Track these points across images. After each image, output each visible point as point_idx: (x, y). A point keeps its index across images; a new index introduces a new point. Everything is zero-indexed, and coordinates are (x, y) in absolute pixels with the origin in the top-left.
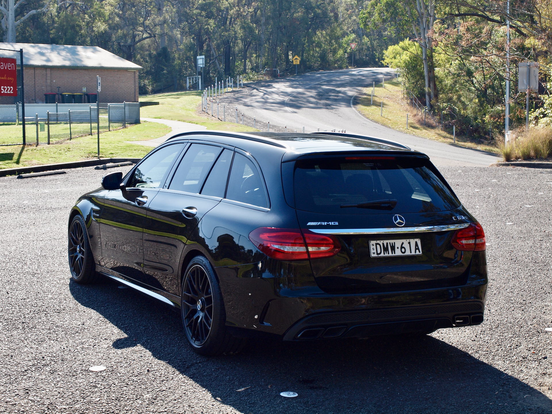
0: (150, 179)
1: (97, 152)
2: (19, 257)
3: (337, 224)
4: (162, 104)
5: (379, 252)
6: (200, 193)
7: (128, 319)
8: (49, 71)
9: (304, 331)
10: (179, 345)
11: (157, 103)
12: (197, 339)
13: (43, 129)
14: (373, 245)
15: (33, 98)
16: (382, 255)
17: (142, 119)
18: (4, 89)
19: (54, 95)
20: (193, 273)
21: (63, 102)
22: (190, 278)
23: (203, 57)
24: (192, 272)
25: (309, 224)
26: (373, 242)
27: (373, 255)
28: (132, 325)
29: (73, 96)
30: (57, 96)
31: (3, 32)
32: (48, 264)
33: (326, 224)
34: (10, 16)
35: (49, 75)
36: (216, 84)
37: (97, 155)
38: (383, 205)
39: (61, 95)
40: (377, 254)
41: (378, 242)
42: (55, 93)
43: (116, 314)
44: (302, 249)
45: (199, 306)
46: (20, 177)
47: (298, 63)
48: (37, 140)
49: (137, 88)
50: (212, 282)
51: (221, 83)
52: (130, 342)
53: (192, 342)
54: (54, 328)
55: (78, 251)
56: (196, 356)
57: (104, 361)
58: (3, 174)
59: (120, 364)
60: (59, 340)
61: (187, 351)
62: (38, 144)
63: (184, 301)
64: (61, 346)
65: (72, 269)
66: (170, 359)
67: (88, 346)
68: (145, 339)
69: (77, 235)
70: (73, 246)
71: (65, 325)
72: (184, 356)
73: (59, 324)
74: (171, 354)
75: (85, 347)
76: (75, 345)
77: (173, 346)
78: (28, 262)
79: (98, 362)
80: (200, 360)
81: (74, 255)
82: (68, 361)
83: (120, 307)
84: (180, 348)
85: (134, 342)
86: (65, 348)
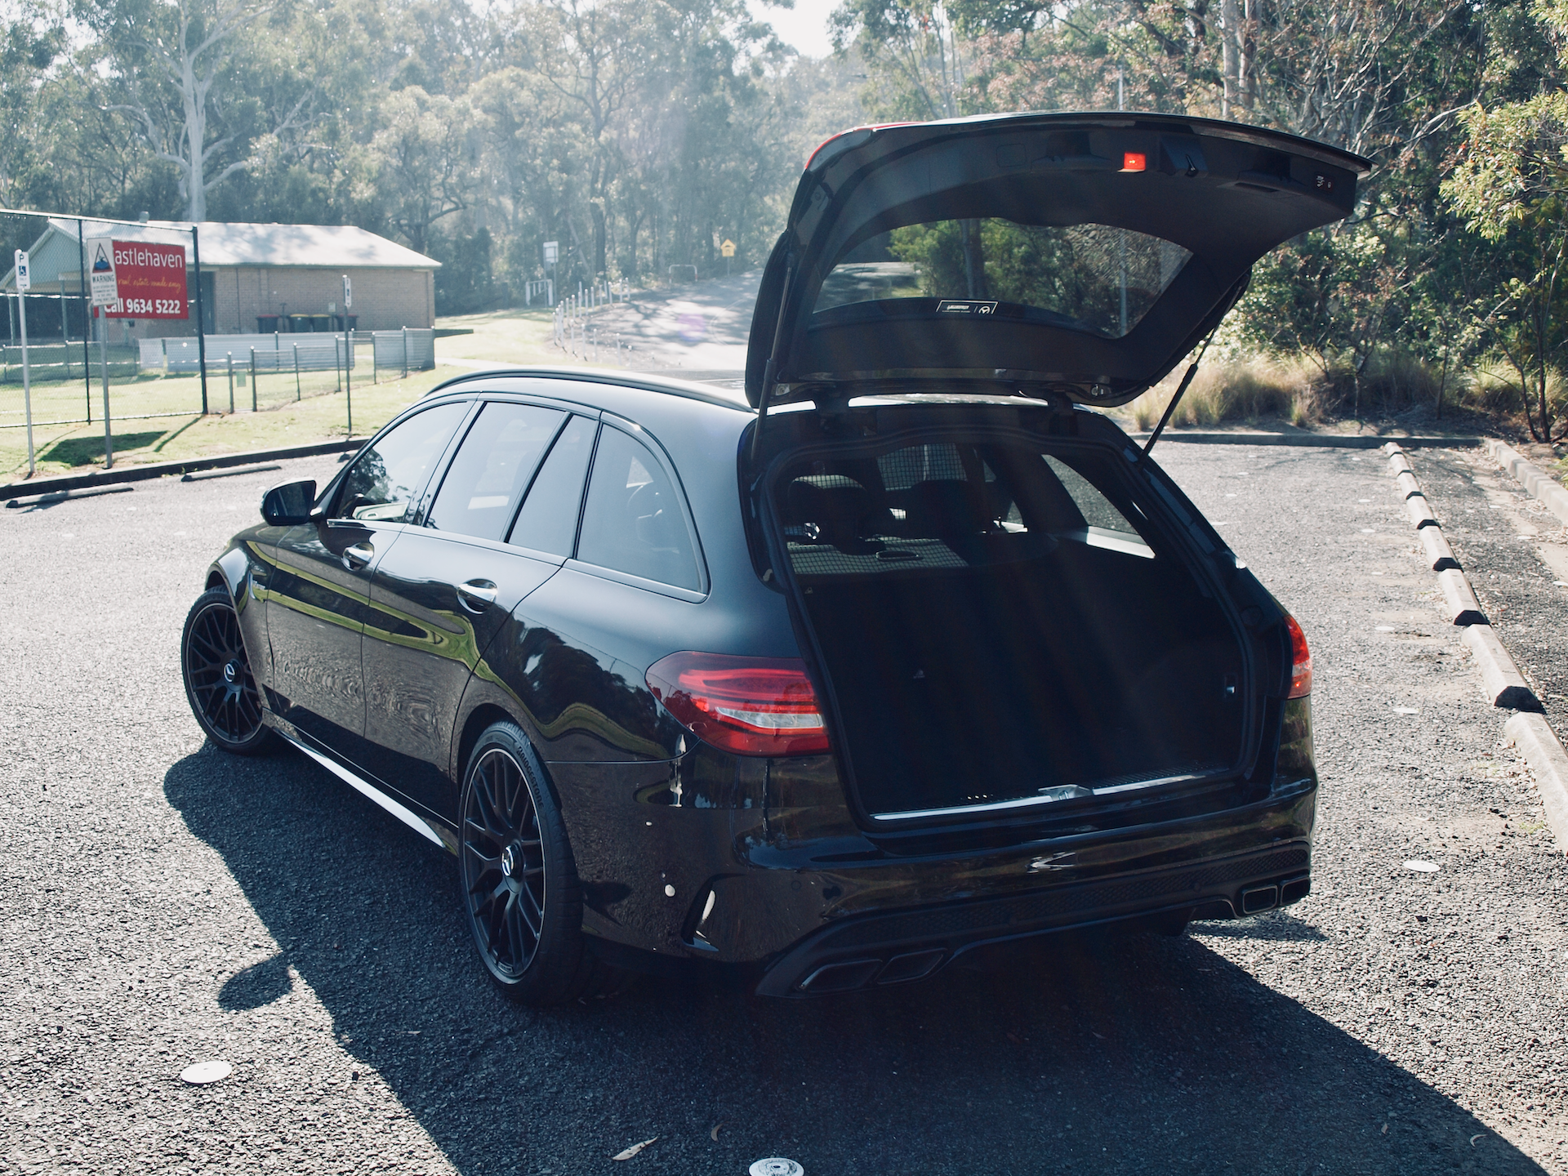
0: (406, 489)
1: (347, 424)
2: (113, 676)
4: (480, 332)
6: (507, 540)
7: (331, 869)
8: (264, 273)
9: (821, 969)
10: (456, 964)
11: (470, 332)
12: (504, 957)
13: (242, 383)
15: (237, 326)
17: (437, 361)
18: (163, 305)
19: (276, 319)
20: (489, 768)
21: (292, 331)
22: (481, 781)
23: (556, 244)
24: (485, 764)
28: (338, 892)
29: (311, 321)
30: (280, 322)
31: (183, 203)
32: (174, 694)
34: (194, 174)
35: (264, 282)
36: (580, 293)
37: (347, 431)
39: (289, 318)
42: (275, 315)
43: (303, 851)
44: (811, 722)
45: (507, 866)
46: (187, 479)
47: (732, 254)
48: (232, 403)
49: (432, 302)
50: (540, 805)
51: (589, 291)
52: (322, 955)
53: (490, 963)
54: (128, 906)
55: (229, 676)
56: (500, 1008)
57: (234, 1038)
58: (156, 473)
59: (279, 1046)
60: (125, 952)
61: (477, 986)
62: (232, 412)
63: (467, 844)
64: (125, 977)
65: (209, 721)
66: (427, 1021)
67: (201, 974)
68: (367, 941)
69: (224, 640)
70: (204, 665)
71: (159, 896)
72: (467, 1008)
73: (142, 894)
74: (431, 998)
75: (192, 980)
76: (165, 971)
77: (439, 969)
78: (129, 691)
79: (215, 1043)
80: (512, 1022)
81: (215, 687)
82: (129, 1038)
83: (319, 826)
84: (457, 975)
85: (334, 955)
86: (135, 984)
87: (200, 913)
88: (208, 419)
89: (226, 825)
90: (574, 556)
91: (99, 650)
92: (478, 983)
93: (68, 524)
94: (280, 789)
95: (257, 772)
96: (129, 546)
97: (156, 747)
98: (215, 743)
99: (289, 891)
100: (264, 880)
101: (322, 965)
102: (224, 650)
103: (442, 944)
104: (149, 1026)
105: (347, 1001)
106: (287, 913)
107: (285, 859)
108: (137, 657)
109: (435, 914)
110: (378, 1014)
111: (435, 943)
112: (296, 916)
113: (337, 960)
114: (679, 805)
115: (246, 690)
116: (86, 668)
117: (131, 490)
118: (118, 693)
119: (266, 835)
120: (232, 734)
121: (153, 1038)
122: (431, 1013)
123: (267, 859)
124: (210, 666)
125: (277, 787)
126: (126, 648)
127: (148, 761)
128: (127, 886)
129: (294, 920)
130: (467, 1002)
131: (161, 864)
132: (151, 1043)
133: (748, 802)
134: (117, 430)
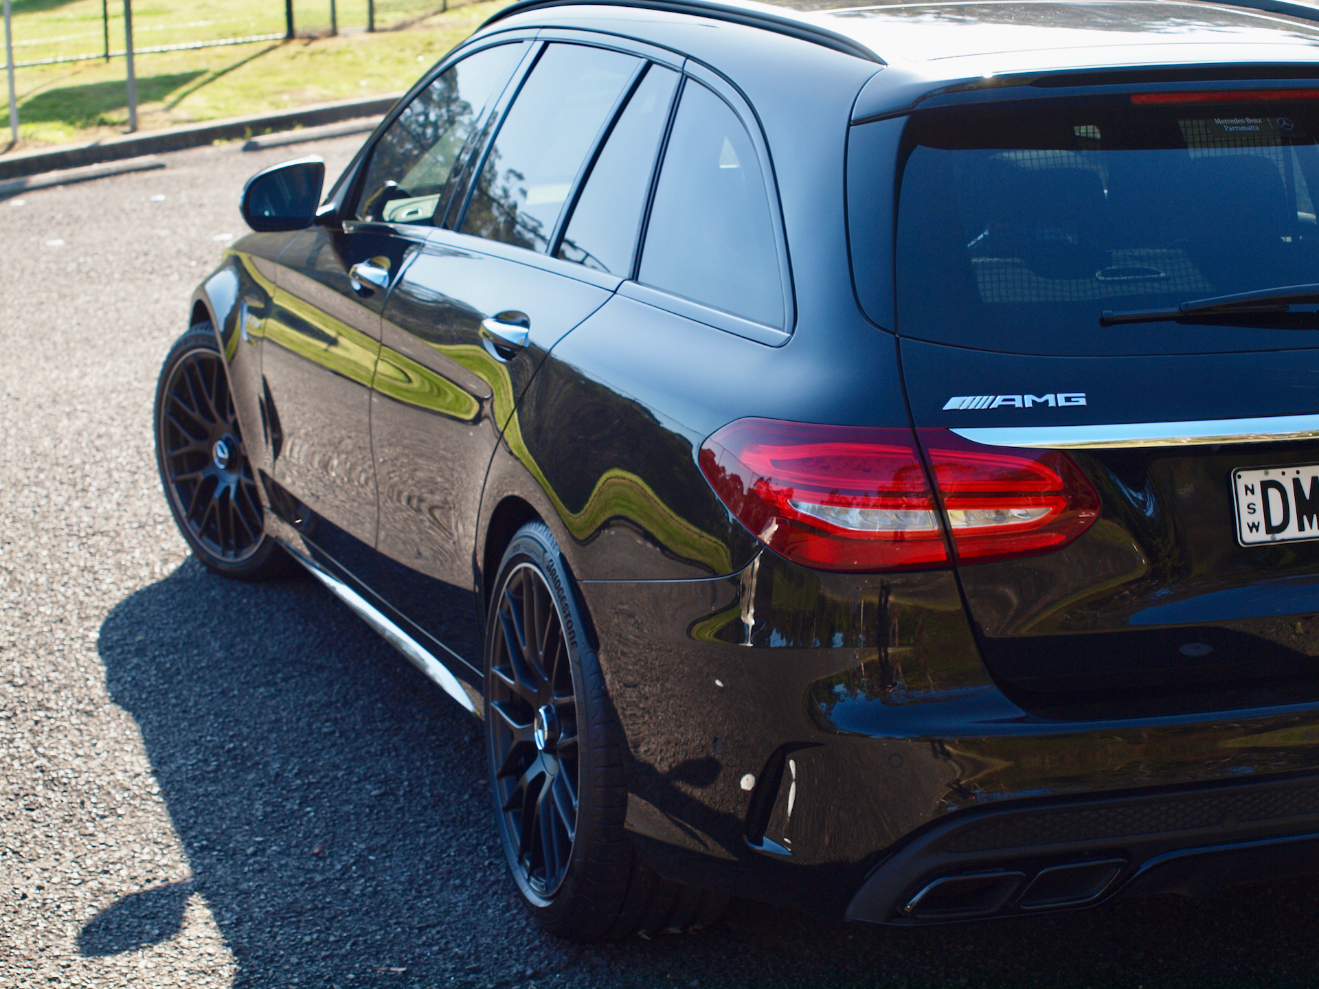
2: (77, 461)
3: (1083, 402)
5: (1277, 520)
6: (555, 254)
7: (334, 745)
9: (933, 884)
10: (481, 882)
12: (535, 869)
14: (1249, 490)
16: (1292, 532)
20: (517, 592)
22: (510, 610)
24: (513, 586)
25: (954, 403)
26: (1250, 478)
27: (1248, 537)
28: (336, 778)
33: (1028, 404)
38: (1293, 308)
40: (1270, 529)
41: (1274, 474)
43: (299, 719)
44: (921, 521)
46: (251, 148)
48: (334, 19)
50: (573, 645)
52: (293, 863)
53: (521, 876)
54: (39, 788)
55: (221, 460)
56: (530, 942)
57: (150, 965)
58: (204, 138)
59: (208, 979)
60: (26, 849)
61: (504, 912)
62: (334, 33)
63: (495, 705)
64: (19, 881)
65: (194, 529)
66: (421, 955)
67: (123, 881)
68: (362, 846)
69: (212, 404)
70: (187, 443)
71: (84, 776)
72: (483, 940)
73: (61, 773)
74: (434, 926)
75: (109, 888)
76: (75, 875)
77: (456, 887)
78: (95, 484)
79: (124, 970)
80: (541, 962)
81: (201, 476)
82: (12, 960)
83: (330, 684)
84: (479, 896)
85: (310, 865)
86: (32, 892)
87: (137, 802)
88: (295, 46)
89: (197, 681)
90: (635, 277)
91: (65, 422)
92: (507, 908)
93: (59, 224)
94: (285, 630)
95: (257, 605)
96: (142, 259)
97: (119, 565)
98: (203, 563)
99: (267, 775)
100: (235, 758)
101: (290, 877)
102: (213, 420)
103: (469, 853)
104: (41, 944)
105: (316, 924)
106: (258, 805)
107: (270, 731)
108: (117, 431)
109: (469, 813)
110: (354, 944)
111: (459, 852)
112: (269, 809)
113: (314, 870)
114: (749, 645)
115: (244, 480)
116: (40, 449)
117: (161, 167)
118: (79, 487)
119: (252, 696)
120: (226, 547)
121: (44, 960)
122: (430, 945)
123: (245, 730)
124: (194, 445)
125: (281, 627)
126: (105, 418)
127: (104, 587)
128: (43, 761)
129: (266, 815)
130: (484, 934)
131: (94, 733)
132: (39, 967)
133: (838, 638)
134: (146, 68)
